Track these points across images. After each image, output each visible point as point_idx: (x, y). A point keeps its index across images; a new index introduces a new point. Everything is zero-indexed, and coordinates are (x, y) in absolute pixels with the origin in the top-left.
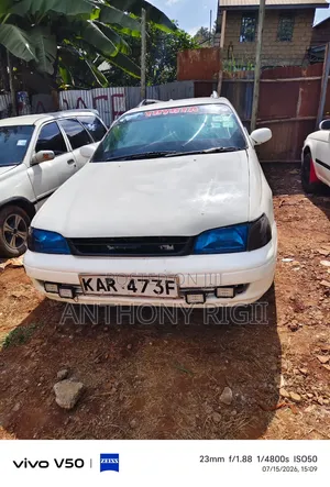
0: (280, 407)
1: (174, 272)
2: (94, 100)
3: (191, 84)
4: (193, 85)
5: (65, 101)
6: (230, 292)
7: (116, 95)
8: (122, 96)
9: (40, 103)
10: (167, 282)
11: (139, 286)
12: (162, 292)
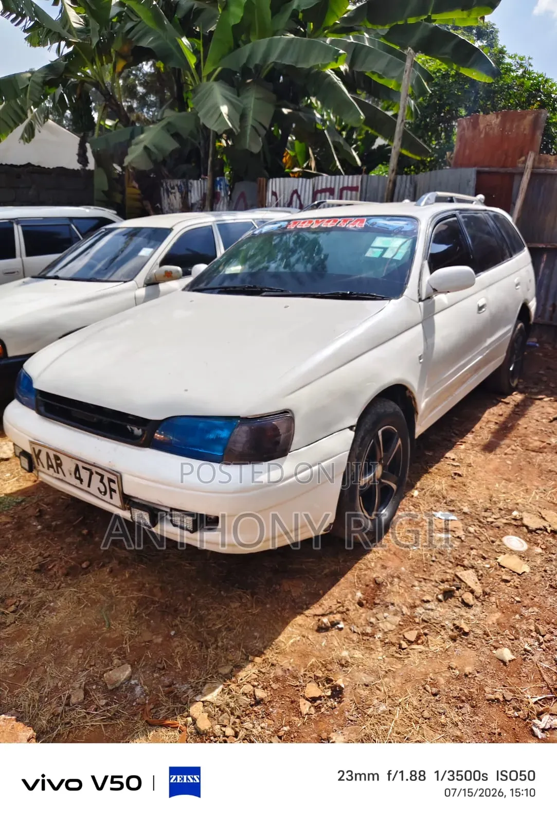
0: (167, 726)
1: (118, 467)
2: (315, 194)
3: (470, 174)
4: (474, 176)
5: (274, 194)
6: (188, 522)
7: (347, 188)
8: (356, 189)
9: (242, 195)
10: (110, 480)
11: (85, 475)
12: (105, 493)
